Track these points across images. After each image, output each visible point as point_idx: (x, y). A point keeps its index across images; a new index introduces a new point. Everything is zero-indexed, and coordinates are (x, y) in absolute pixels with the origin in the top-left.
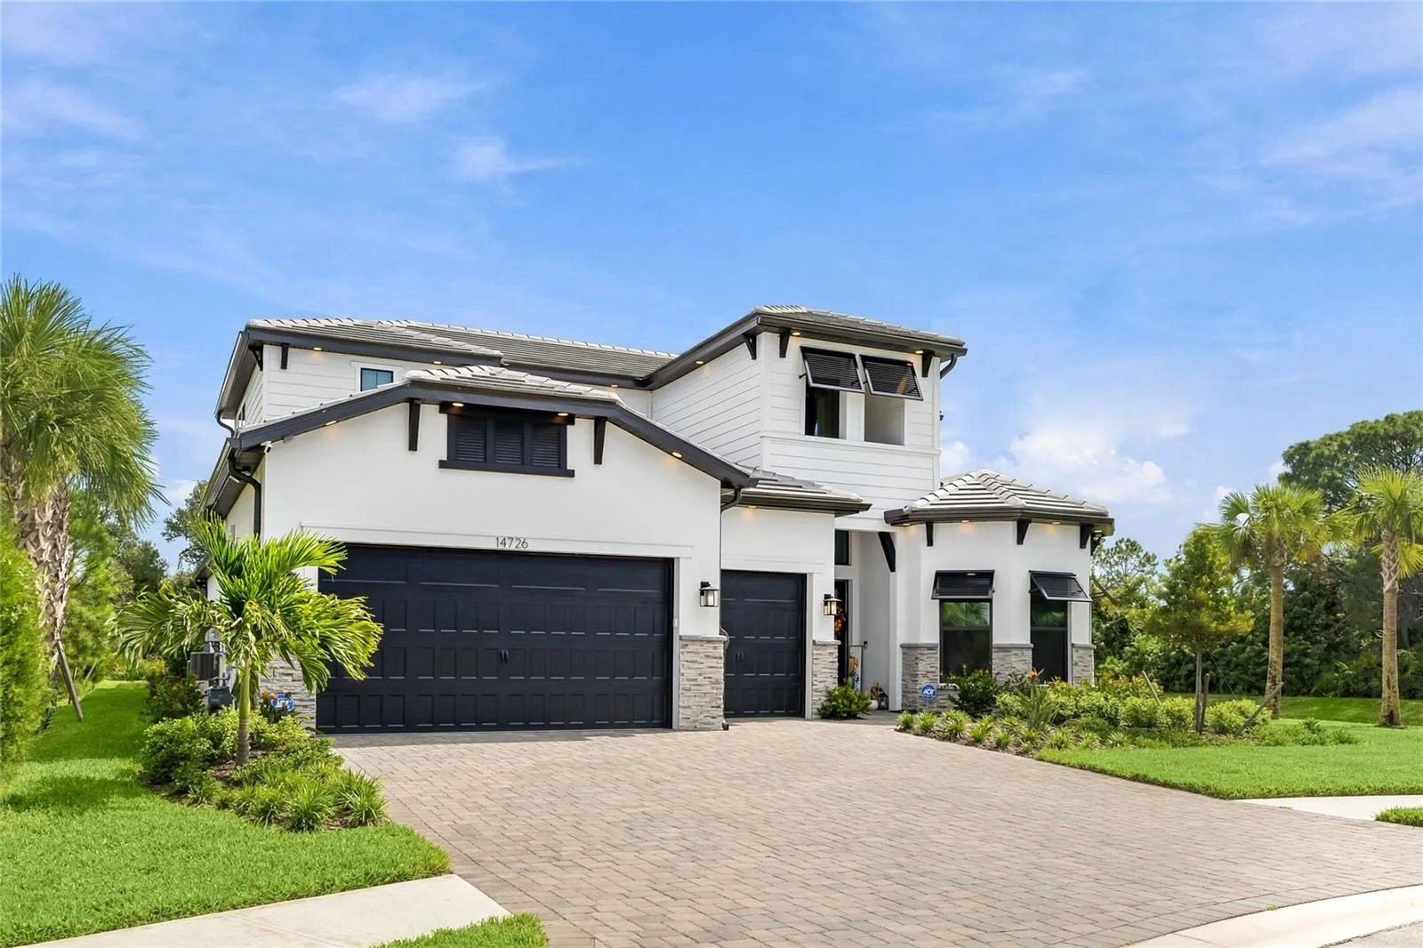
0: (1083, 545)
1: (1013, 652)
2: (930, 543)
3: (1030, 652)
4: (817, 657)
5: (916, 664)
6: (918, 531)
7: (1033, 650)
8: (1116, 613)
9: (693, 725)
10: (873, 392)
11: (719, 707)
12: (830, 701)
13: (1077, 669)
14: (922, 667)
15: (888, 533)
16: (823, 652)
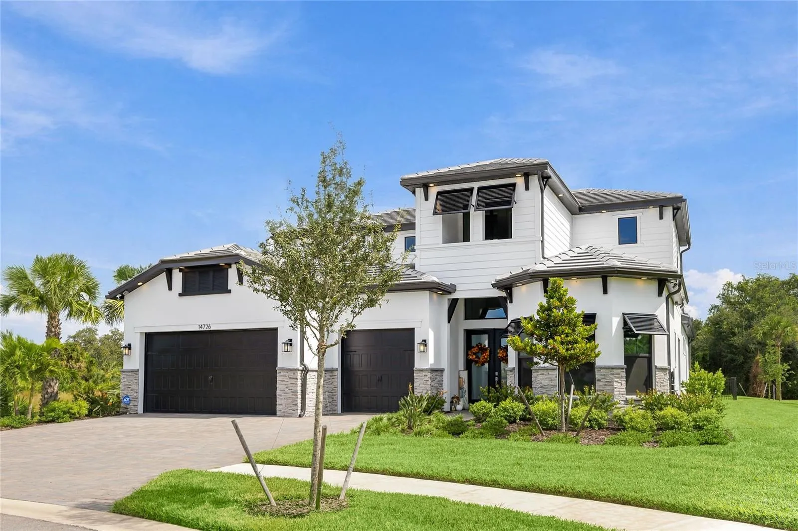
2: (511, 301)
4: (417, 377)
9: (283, 414)
11: (296, 405)
16: (420, 375)
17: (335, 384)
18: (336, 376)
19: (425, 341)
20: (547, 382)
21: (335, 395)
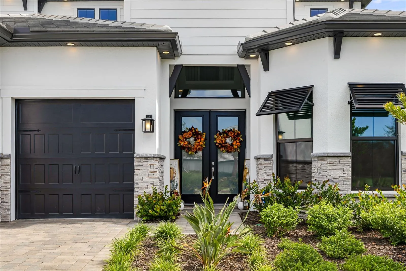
1: (329, 160)
3: (349, 160)
4: (139, 168)
13: (405, 175)
15: (244, 66)
16: (144, 164)
17: (6, 177)
18: (8, 165)
19: (151, 116)
20: (338, 173)
21: (6, 194)
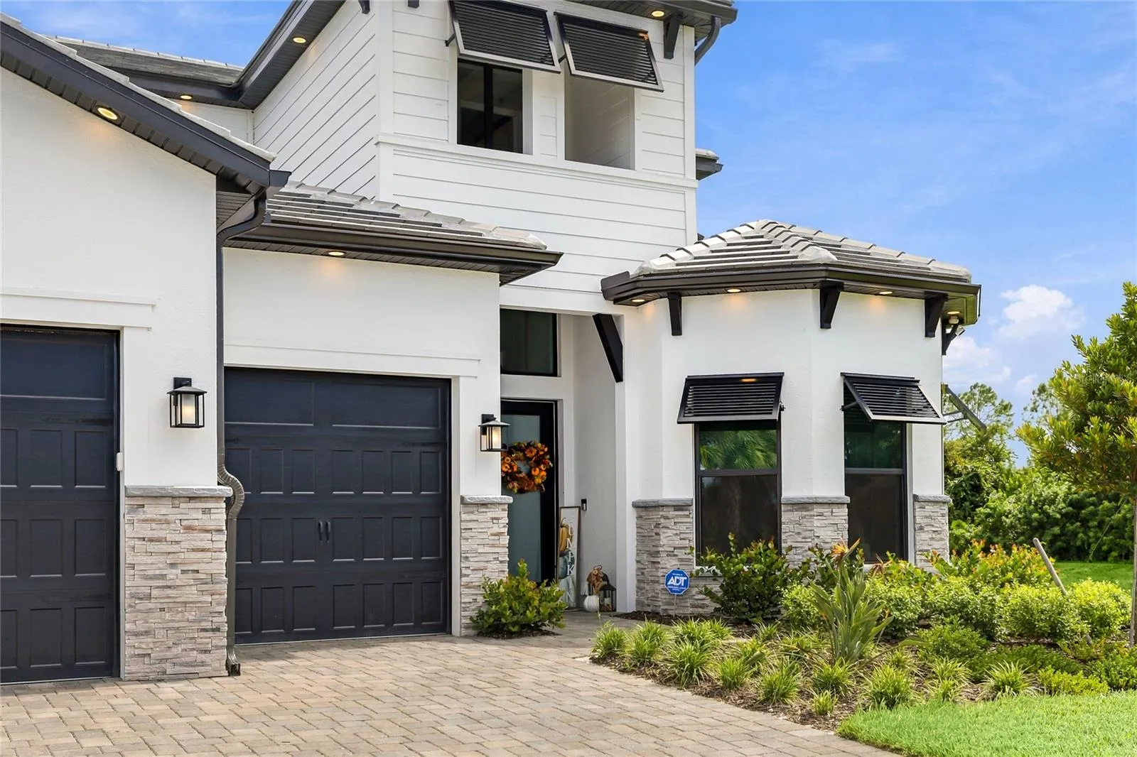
0: (929, 332)
1: (817, 510)
2: (677, 329)
3: (844, 511)
4: (470, 525)
5: (657, 534)
6: (657, 310)
7: (849, 506)
8: (966, 468)
9: (157, 668)
10: (574, 71)
11: (218, 630)
12: (489, 603)
13: (923, 536)
14: (667, 539)
15: (610, 316)
16: (481, 517)
19: (492, 417)
20: (829, 533)
